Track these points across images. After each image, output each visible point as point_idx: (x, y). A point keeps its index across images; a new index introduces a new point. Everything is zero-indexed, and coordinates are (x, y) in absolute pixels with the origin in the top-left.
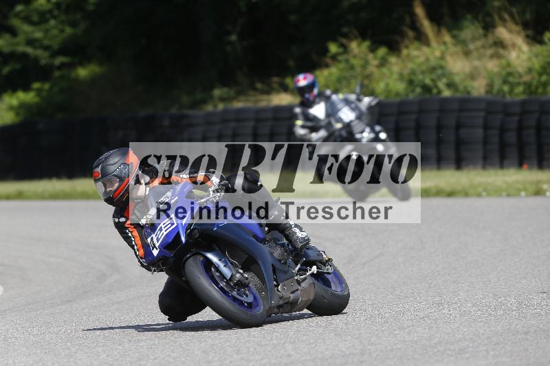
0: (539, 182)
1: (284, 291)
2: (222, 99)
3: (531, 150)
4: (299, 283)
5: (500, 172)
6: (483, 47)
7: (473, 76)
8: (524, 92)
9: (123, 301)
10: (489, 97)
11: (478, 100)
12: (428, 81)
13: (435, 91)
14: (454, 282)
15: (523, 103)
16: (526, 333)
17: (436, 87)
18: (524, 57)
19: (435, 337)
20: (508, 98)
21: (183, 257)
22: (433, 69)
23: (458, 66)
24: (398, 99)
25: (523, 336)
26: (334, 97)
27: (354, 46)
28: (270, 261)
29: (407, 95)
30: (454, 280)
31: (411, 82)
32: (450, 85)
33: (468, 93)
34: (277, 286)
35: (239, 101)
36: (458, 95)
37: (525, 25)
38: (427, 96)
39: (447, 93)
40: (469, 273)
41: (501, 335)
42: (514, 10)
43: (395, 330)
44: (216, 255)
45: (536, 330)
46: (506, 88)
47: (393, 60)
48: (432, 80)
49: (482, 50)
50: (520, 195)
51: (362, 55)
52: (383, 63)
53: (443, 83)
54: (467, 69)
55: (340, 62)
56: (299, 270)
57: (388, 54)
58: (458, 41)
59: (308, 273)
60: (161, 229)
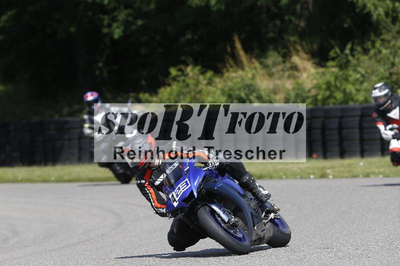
0: (324, 168)
1: (258, 230)
3: (318, 145)
4: (265, 224)
6: (283, 70)
7: (275, 91)
8: (312, 104)
12: (243, 95)
13: (247, 102)
17: (249, 99)
21: (196, 208)
22: (248, 86)
23: (264, 84)
27: (189, 70)
28: (249, 210)
31: (230, 96)
32: (259, 98)
34: (254, 227)
37: (313, 55)
42: (304, 43)
47: (217, 80)
48: (246, 94)
49: (281, 73)
50: (309, 178)
51: (195, 77)
52: (210, 83)
53: (254, 97)
54: (271, 86)
55: (179, 81)
56: (265, 216)
57: (213, 76)
58: (265, 66)
59: (269, 218)
60: (179, 189)
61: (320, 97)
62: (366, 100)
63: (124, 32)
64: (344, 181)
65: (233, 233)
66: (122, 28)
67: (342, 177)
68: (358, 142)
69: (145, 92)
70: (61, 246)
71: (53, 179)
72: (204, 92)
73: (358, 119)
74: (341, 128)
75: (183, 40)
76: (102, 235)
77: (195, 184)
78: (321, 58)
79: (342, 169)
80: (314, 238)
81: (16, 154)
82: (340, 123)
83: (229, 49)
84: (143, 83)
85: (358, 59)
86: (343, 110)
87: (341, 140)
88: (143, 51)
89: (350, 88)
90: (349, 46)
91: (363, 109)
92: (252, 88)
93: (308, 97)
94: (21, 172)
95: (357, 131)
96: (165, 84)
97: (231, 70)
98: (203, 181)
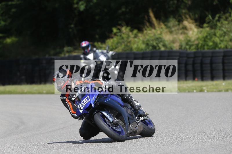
0: (202, 86)
1: (132, 127)
2: (68, 52)
3: (199, 73)
4: (137, 123)
5: (185, 82)
6: (178, 29)
7: (174, 42)
8: (195, 49)
9: (26, 137)
10: (180, 50)
11: (176, 52)
12: (155, 44)
13: (158, 48)
14: (166, 128)
15: (195, 53)
16: (197, 150)
17: (158, 46)
18: (195, 33)
19: (158, 152)
20: (189, 51)
21: (93, 114)
22: (157, 39)
23: (167, 37)
24: (142, 51)
25: (195, 151)
26: (97, 51)
27: (124, 29)
28: (127, 115)
29: (146, 50)
30: (166, 127)
31: (147, 44)
32: (164, 45)
33: (172, 49)
34: (130, 125)
35: (75, 52)
36: (168, 50)
37: (196, 20)
38: (155, 50)
39: (163, 49)
40: (172, 125)
41: (186, 151)
42: (191, 14)
43: (141, 149)
44: (106, 112)
45: (201, 149)
46: (187, 47)
47: (140, 35)
48: (157, 43)
49: (177, 31)
50: (193, 92)
51: (127, 33)
52: (136, 36)
53: (161, 45)
54: (171, 39)
55: (117, 36)
56: (137, 118)
57: (138, 33)
58: (167, 27)
59: (140, 120)
60: (83, 102)
61: (200, 45)
62: (226, 47)
63: (86, 6)
64: (214, 93)
65: (115, 129)
66: (85, 5)
67: (212, 91)
68: (221, 71)
69: (98, 42)
70: (49, 131)
71: (44, 92)
72: (132, 42)
73: (221, 58)
74: (211, 63)
75: (120, 11)
76: (73, 124)
77: (93, 99)
78: (200, 22)
79: (212, 87)
80: (196, 127)
81: (23, 77)
82: (211, 60)
83: (146, 17)
84: (97, 36)
85: (222, 23)
86: (213, 53)
87: (212, 70)
88: (97, 18)
89: (217, 40)
90: (218, 15)
91: (224, 52)
92: (160, 40)
93: (193, 45)
94: (26, 88)
95: (221, 65)
96: (109, 37)
97: (148, 29)
98: (97, 97)
